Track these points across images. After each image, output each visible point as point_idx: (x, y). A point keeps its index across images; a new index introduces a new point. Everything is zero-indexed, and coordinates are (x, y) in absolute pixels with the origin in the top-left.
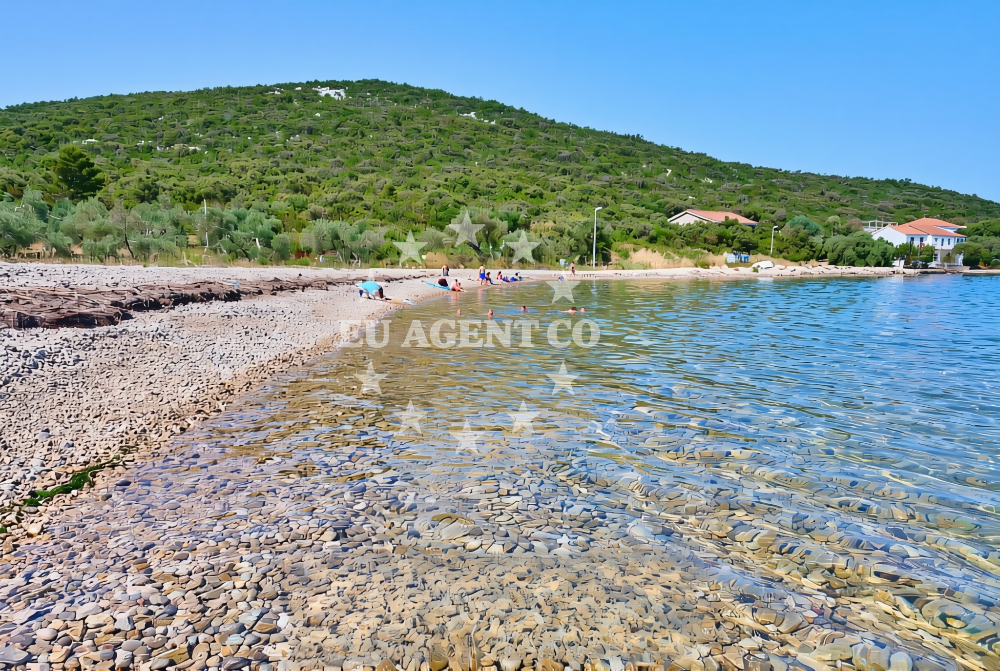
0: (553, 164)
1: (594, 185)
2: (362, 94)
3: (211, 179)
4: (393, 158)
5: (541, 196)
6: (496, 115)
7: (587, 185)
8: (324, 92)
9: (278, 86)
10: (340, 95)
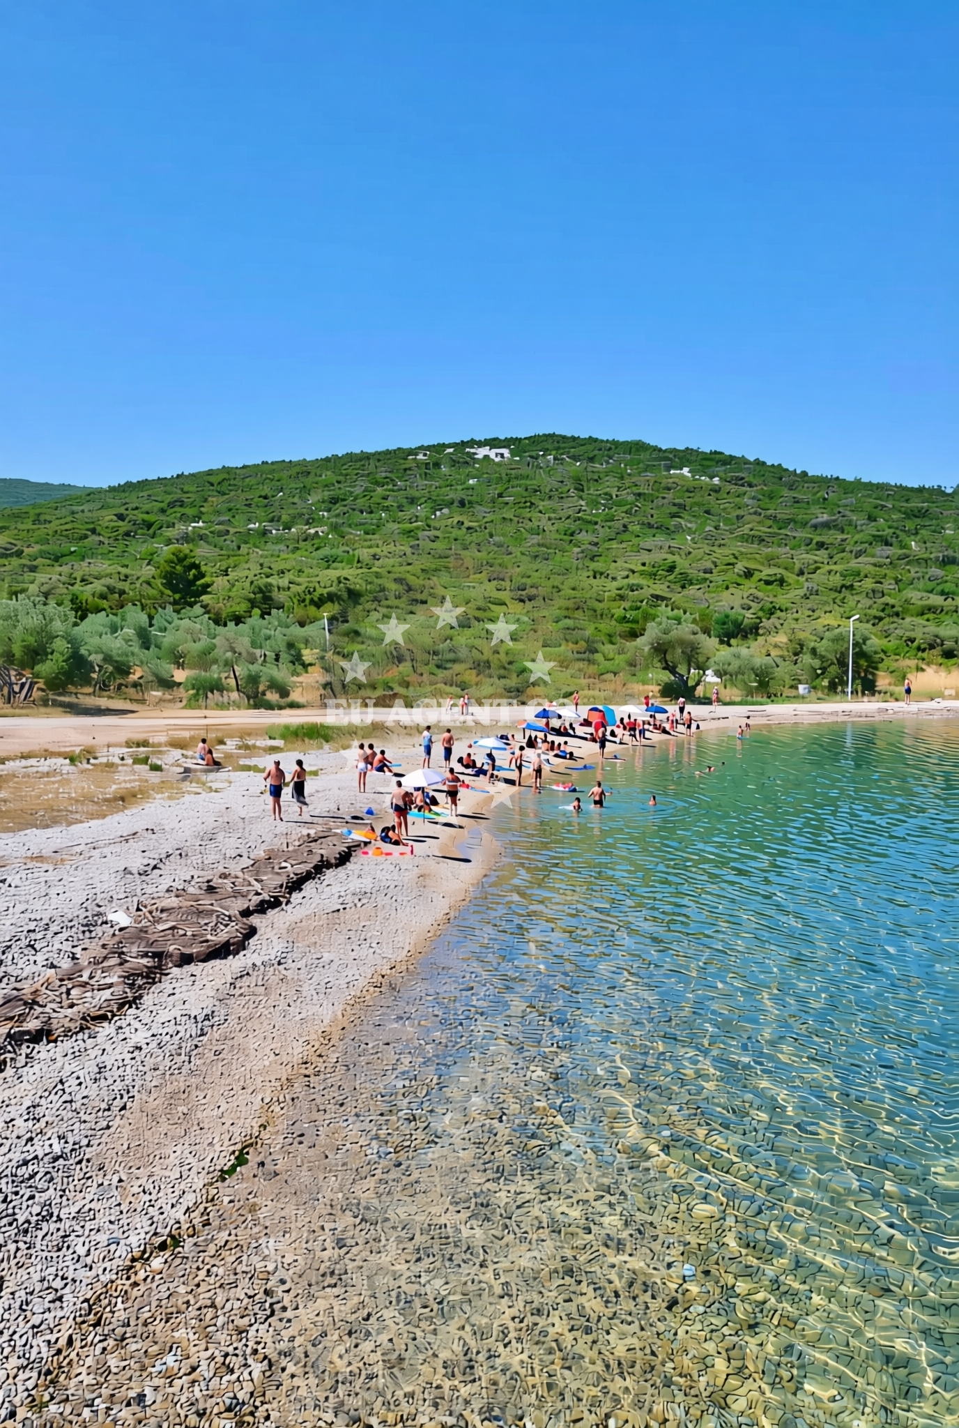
0: (802, 534)
1: (864, 563)
2: (534, 454)
3: (333, 574)
4: (572, 535)
5: (782, 582)
6: (721, 469)
7: (854, 564)
8: (482, 452)
9: (421, 448)
10: (502, 455)
